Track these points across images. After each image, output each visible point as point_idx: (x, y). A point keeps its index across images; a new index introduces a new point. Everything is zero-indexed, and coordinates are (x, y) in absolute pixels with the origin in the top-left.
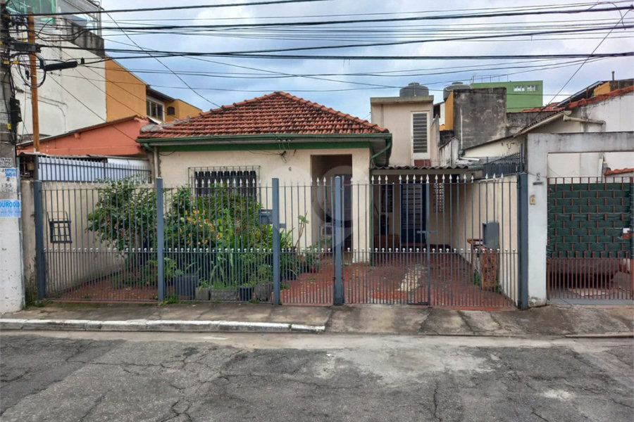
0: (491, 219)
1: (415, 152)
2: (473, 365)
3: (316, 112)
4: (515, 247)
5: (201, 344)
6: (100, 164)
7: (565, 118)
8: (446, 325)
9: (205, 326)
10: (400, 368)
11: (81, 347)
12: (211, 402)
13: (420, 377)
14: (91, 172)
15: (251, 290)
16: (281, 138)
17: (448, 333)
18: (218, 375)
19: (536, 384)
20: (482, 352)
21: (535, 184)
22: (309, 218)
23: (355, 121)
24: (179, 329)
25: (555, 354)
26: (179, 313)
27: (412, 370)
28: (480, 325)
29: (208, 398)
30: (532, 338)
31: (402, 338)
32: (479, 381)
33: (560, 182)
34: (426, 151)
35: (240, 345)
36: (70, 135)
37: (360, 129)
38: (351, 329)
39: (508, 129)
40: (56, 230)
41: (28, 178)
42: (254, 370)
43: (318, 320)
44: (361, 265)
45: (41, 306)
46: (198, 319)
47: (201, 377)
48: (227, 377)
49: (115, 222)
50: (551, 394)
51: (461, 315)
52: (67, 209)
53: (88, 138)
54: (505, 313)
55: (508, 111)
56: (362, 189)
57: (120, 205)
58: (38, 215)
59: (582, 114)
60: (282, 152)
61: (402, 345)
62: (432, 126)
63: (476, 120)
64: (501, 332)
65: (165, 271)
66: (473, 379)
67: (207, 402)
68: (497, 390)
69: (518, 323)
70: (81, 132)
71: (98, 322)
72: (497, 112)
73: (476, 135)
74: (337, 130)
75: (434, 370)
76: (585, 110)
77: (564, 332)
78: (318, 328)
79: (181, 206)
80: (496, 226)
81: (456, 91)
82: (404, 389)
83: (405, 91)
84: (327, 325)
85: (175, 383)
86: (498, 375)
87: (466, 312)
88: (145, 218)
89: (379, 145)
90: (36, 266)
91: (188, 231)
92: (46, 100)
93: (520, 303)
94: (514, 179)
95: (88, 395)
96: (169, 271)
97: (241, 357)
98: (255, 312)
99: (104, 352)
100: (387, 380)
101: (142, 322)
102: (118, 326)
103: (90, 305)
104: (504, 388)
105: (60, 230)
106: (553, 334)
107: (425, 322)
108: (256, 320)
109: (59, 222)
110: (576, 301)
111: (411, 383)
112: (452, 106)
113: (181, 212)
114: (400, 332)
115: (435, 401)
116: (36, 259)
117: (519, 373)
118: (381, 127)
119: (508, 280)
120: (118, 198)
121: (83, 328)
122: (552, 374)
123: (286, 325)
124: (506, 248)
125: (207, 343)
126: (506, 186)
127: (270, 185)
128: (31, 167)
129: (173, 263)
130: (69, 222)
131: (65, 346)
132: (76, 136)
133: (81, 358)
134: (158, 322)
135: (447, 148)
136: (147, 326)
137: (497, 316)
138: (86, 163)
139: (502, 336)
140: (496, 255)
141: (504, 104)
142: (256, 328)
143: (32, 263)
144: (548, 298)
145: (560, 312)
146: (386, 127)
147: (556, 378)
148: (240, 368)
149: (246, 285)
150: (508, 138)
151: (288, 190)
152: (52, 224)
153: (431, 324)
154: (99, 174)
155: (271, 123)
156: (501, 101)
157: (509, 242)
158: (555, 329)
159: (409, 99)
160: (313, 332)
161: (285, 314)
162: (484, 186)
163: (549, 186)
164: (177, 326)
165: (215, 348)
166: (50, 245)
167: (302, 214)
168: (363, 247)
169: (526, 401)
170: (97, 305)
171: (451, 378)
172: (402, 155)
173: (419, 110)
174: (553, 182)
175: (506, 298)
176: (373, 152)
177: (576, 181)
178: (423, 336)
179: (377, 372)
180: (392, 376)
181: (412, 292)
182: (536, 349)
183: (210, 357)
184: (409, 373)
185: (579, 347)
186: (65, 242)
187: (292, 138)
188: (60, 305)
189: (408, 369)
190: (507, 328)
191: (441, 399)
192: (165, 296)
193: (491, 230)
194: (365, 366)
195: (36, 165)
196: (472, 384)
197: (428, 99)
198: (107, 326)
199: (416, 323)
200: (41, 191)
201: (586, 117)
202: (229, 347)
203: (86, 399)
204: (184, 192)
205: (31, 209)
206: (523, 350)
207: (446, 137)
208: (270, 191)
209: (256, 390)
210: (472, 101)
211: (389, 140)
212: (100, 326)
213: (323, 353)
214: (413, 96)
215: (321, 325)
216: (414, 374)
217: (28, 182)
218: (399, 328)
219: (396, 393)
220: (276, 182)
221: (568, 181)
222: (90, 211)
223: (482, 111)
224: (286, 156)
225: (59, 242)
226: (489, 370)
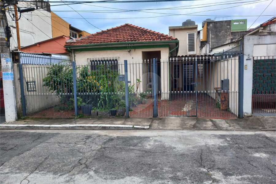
0: (226, 78)
1: (189, 51)
2: (219, 142)
3: (144, 32)
4: (237, 90)
5: (93, 134)
6: (48, 57)
7: (260, 31)
8: (204, 125)
9: (95, 127)
10: (184, 144)
11: (40, 136)
12: (97, 159)
13: (193, 147)
14: (44, 60)
15: (116, 111)
16: (129, 44)
17: (205, 129)
18: (100, 147)
19: (250, 150)
20: (222, 137)
21: (247, 60)
22: (141, 80)
23: (162, 35)
24: (84, 128)
25: (257, 137)
26: (84, 121)
27: (190, 145)
28: (220, 125)
29: (95, 157)
30: (245, 131)
31: (185, 131)
32: (222, 149)
33: (259, 58)
34: (194, 51)
35: (111, 135)
36: (35, 45)
37: (164, 39)
38: (161, 128)
39: (232, 39)
40: (29, 85)
41: (15, 62)
42: (117, 145)
43: (146, 124)
44: (165, 101)
45: (24, 119)
46: (92, 124)
47: (93, 148)
48: (104, 148)
49: (55, 82)
50: (257, 155)
51: (212, 121)
52: (33, 76)
53: (43, 46)
54: (232, 120)
55: (232, 31)
56: (166, 64)
57: (57, 75)
58: (21, 79)
59: (268, 29)
60: (129, 50)
61: (184, 134)
62: (197, 39)
63: (217, 36)
64: (230, 128)
65: (77, 103)
66: (219, 148)
67: (95, 159)
68: (231, 153)
69: (238, 124)
70: (40, 44)
71: (48, 126)
72: (227, 32)
73: (217, 43)
74: (154, 40)
75: (200, 144)
76: (270, 27)
77: (260, 128)
78: (146, 127)
79: (84, 75)
80: (228, 81)
81: (208, 23)
82: (186, 153)
83: (184, 24)
84: (150, 126)
85: (81, 151)
86: (231, 146)
87: (214, 120)
88: (68, 80)
89: (173, 46)
90: (21, 102)
91: (87, 86)
92: (24, 31)
93: (239, 115)
94: (237, 58)
95: (42, 156)
96: (79, 103)
97: (111, 139)
98: (117, 121)
99: (50, 138)
100: (178, 149)
101: (68, 125)
102: (57, 127)
103: (45, 118)
104: (234, 152)
105: (31, 85)
106: (255, 129)
107: (195, 124)
108: (118, 124)
109: (30, 82)
110: (265, 114)
111: (189, 150)
112: (206, 29)
113: (84, 77)
114: (184, 129)
115: (201, 158)
116: (21, 98)
117: (241, 146)
118: (174, 38)
119: (233, 105)
120: (56, 71)
121: (42, 128)
122: (257, 146)
123: (132, 126)
124: (233, 90)
125: (96, 134)
126: (233, 61)
127: (123, 63)
128: (17, 58)
129: (81, 100)
130: (35, 82)
131: (33, 135)
132: (38, 45)
133: (39, 140)
134: (75, 125)
135: (204, 49)
136: (70, 127)
137: (229, 121)
138: (42, 56)
139: (231, 130)
140: (228, 93)
141: (230, 28)
142: (118, 127)
143: (19, 100)
144: (252, 113)
145: (258, 119)
146: (176, 38)
147: (259, 148)
148: (110, 144)
149: (114, 109)
150: (232, 43)
151: (132, 65)
152: (27, 83)
153: (197, 125)
154: (48, 61)
155: (124, 37)
156: (229, 27)
157: (234, 87)
158: (256, 127)
159: (187, 27)
160: (144, 129)
161: (131, 121)
162: (222, 63)
164: (83, 127)
165: (99, 136)
166: (27, 92)
167: (138, 78)
168: (166, 91)
169: (245, 158)
170: (48, 119)
171: (209, 148)
172: (183, 50)
173: (191, 32)
174: (255, 59)
175: (232, 113)
176: (170, 50)
177: (267, 58)
178: (194, 130)
179: (173, 146)
180: (180, 147)
181: (189, 112)
182: (248, 135)
183: (97, 140)
184: (188, 146)
185: (268, 134)
186: (34, 91)
187: (133, 44)
188: (32, 119)
189: (188, 144)
190: (233, 126)
191: (204, 157)
192: (78, 114)
193: (225, 83)
194: (168, 143)
195: (19, 57)
196: (218, 151)
197: (195, 27)
198: (52, 127)
199: (191, 125)
200: (22, 68)
201: (270, 30)
202: (106, 135)
203: (40, 158)
204: (85, 68)
205: (18, 76)
206: (242, 136)
207: (203, 44)
208: (123, 66)
209: (118, 154)
210: (215, 27)
211: (177, 44)
212: (49, 127)
213: (148, 137)
214: (188, 26)
215: (147, 126)
216: (191, 146)
217: (16, 64)
218: (183, 127)
219: (182, 155)
220: (126, 62)
221: (263, 58)
222: (44, 78)
223: (220, 32)
224: (131, 52)
225: (31, 91)
226: (226, 144)
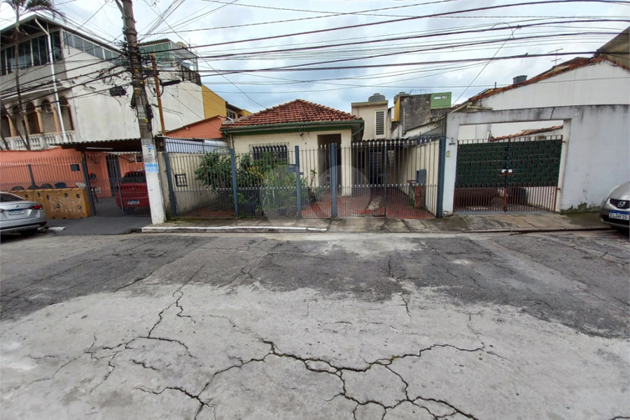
0: (422, 168)
1: (377, 134)
2: (411, 247)
3: (320, 110)
4: (436, 182)
5: (258, 238)
6: (201, 143)
7: (468, 107)
8: (395, 227)
9: (260, 229)
10: (369, 249)
11: (194, 240)
12: (263, 267)
13: (381, 253)
14: (196, 148)
15: (285, 210)
16: (300, 125)
17: (396, 231)
18: (267, 253)
19: (449, 257)
20: (415, 240)
21: (450, 144)
22: (317, 171)
23: (343, 114)
24: (246, 231)
25: (459, 241)
26: (247, 223)
27: (376, 250)
28: (414, 227)
29: (261, 265)
30: (444, 233)
31: (370, 234)
32: (414, 255)
33: (465, 143)
34: (383, 134)
35: (279, 239)
36: (184, 128)
37: (346, 118)
38: (341, 230)
39: (431, 119)
40: (179, 179)
41: (160, 151)
42: (287, 251)
43: (322, 225)
44: (346, 197)
45: (175, 220)
46: (257, 226)
47: (258, 255)
48: (272, 255)
49: (209, 175)
50: (458, 262)
51: (403, 221)
52: (183, 168)
53: (193, 129)
54: (428, 220)
55: (432, 108)
56: (347, 150)
57: (212, 165)
58: (168, 171)
59: (479, 104)
60: (301, 133)
61: (369, 238)
62: (387, 119)
63: (412, 114)
64: (426, 230)
65: (238, 201)
66: (411, 254)
67: (260, 267)
68: (426, 260)
69: (436, 225)
70: (190, 126)
71: (204, 228)
72: (425, 109)
73: (412, 123)
74: (332, 119)
75: (389, 250)
76: (481, 101)
77: (463, 229)
78: (322, 230)
79: (246, 165)
80: (424, 171)
81: (402, 97)
82: (372, 260)
83: (371, 99)
84: (328, 228)
85: (244, 258)
86: (426, 252)
87: (406, 220)
88: (225, 172)
89: (356, 127)
90: (170, 199)
91: (249, 179)
92: (169, 111)
93: (437, 214)
94: (438, 142)
95: (197, 264)
96: (240, 200)
97: (280, 245)
98: (288, 222)
99: (207, 242)
100: (361, 255)
101: (227, 227)
102: (214, 230)
103: (200, 219)
104: (430, 259)
105: (181, 179)
106: (457, 230)
107: (383, 225)
108: (288, 225)
109: (180, 175)
110: (471, 212)
111: (375, 257)
112: (399, 106)
113: (245, 168)
114: (369, 231)
115: (389, 266)
116: (170, 196)
117: (438, 251)
118: (357, 117)
119: (431, 203)
120: (211, 161)
121: (197, 231)
122: (458, 251)
123: (305, 228)
124: (431, 183)
125: (261, 238)
126: (432, 146)
127: (294, 150)
128: (161, 145)
129: (242, 196)
130: (185, 175)
131: (186, 240)
132: (187, 128)
133: (194, 245)
134: (236, 227)
135: (396, 131)
136: (229, 229)
137: (424, 222)
138: (192, 142)
139: (427, 232)
140: (424, 187)
141: (430, 104)
142: (288, 230)
143: (167, 198)
144: (454, 211)
145: (461, 219)
146: (360, 117)
147: (460, 253)
148: (279, 250)
149: (282, 208)
150: (431, 123)
151: (304, 152)
152: (176, 176)
153: (386, 226)
154: (200, 148)
155: (295, 117)
156: (428, 102)
157: (432, 179)
158: (458, 228)
159: (374, 103)
160: (320, 232)
161: (304, 223)
162: (418, 150)
163: (459, 145)
164: (245, 229)
165: (266, 240)
166: (176, 187)
167: (313, 169)
168: (348, 185)
169: (443, 266)
170: (204, 220)
171: (399, 254)
172: (369, 133)
173: (380, 109)
174: (461, 143)
175: (429, 212)
176: (353, 132)
177: (475, 142)
178: (381, 233)
179: (356, 251)
180: (365, 253)
181: (375, 210)
182: (447, 238)
183: (263, 244)
184: (374, 252)
185: (472, 237)
186: (184, 186)
187: (306, 125)
188: (184, 220)
189: (373, 250)
190: (430, 228)
191: (393, 265)
192: (239, 214)
193: (421, 175)
194: (349, 248)
195: (164, 143)
196: (410, 257)
197: (384, 103)
198: (209, 230)
199: (378, 226)
200: (168, 158)
201: (481, 106)
202: (274, 240)
203: (195, 266)
204: (247, 157)
205: (164, 168)
206: (440, 239)
207: (394, 125)
208: (294, 153)
209: (288, 261)
210: (411, 103)
211: (362, 124)
212: (205, 230)
213: (326, 242)
214: (377, 101)
215: (324, 228)
216: (377, 252)
217: (161, 153)
218: (368, 229)
219: (366, 262)
220: (297, 148)
221: (470, 142)
222: (196, 169)
223: (416, 109)
224: (304, 136)
225: (181, 186)
226: (420, 250)
